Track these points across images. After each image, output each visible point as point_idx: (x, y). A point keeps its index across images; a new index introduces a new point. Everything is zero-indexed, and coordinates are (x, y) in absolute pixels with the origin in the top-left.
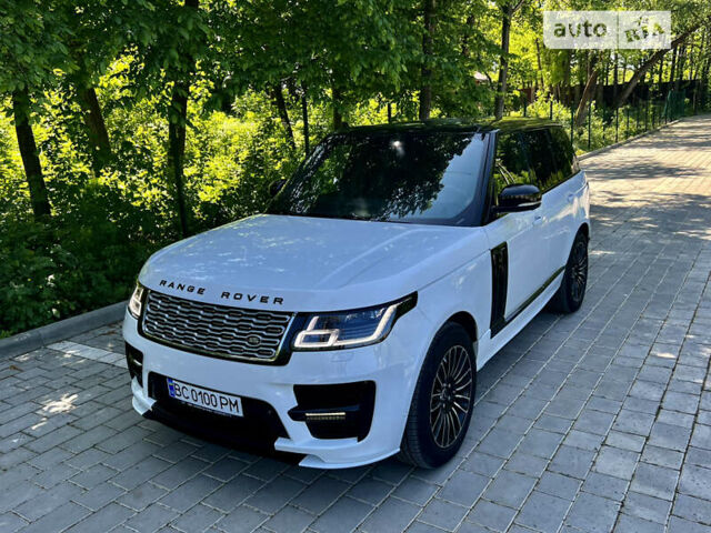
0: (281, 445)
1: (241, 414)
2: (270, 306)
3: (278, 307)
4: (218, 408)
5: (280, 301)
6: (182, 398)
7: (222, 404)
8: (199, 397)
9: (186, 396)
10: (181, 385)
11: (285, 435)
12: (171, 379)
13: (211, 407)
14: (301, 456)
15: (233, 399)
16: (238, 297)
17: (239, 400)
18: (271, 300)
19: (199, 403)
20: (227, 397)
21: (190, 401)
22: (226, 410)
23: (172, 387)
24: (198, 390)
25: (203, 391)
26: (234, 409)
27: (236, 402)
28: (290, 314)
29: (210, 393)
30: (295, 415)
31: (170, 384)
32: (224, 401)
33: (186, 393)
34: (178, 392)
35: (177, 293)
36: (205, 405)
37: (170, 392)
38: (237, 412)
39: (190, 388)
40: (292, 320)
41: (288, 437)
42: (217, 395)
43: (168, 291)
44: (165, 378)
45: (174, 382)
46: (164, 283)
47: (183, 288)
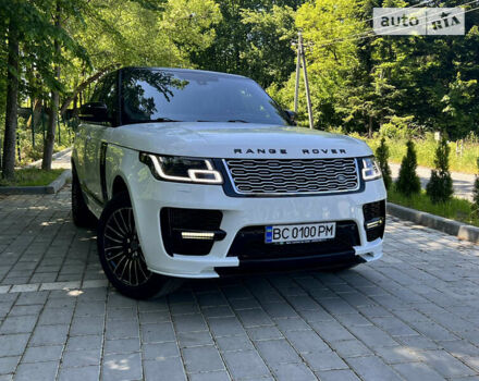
4: (316, 237)
6: (281, 240)
7: (320, 232)
8: (300, 233)
9: (288, 237)
10: (282, 228)
12: (270, 226)
13: (310, 238)
16: (315, 151)
17: (334, 225)
19: (300, 238)
20: (325, 225)
21: (291, 239)
22: (323, 236)
23: (270, 234)
24: (299, 227)
25: (304, 226)
26: (329, 233)
29: (310, 226)
31: (269, 231)
32: (322, 229)
33: (286, 234)
34: (277, 236)
35: (261, 156)
36: (304, 238)
37: (267, 238)
38: (331, 235)
39: (291, 228)
40: (356, 162)
41: (359, 244)
42: (317, 226)
43: (250, 156)
44: (262, 228)
45: (274, 227)
46: (240, 151)
47: (264, 152)
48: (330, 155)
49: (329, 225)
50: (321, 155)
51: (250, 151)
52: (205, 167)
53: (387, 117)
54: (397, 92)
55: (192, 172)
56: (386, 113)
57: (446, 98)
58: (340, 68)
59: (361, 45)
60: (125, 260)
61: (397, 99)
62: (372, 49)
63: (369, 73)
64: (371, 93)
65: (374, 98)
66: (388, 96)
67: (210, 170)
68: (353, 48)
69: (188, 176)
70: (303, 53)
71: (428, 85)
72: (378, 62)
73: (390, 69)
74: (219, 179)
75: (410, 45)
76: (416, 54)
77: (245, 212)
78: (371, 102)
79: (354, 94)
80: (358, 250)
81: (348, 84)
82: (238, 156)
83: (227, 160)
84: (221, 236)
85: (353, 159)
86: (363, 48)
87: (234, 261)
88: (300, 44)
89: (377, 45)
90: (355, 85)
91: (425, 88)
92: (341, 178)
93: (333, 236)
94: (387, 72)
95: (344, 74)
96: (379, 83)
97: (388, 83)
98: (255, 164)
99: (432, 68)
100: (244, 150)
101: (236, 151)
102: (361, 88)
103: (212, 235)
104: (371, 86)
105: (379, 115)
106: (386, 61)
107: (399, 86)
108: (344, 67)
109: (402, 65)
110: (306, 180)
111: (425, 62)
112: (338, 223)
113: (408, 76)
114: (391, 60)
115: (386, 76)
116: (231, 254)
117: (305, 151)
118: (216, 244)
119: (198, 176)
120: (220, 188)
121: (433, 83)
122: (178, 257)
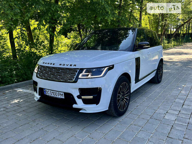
0: (75, 106)
1: (64, 98)
2: (73, 67)
3: (75, 67)
5: (75, 65)
6: (48, 94)
7: (58, 95)
11: (76, 103)
12: (45, 89)
13: (55, 96)
14: (81, 109)
15: (62, 93)
16: (64, 65)
17: (63, 93)
18: (73, 66)
19: (52, 95)
20: (60, 93)
21: (50, 95)
22: (60, 97)
25: (53, 92)
26: (62, 96)
27: (62, 94)
28: (78, 69)
29: (55, 92)
30: (79, 97)
35: (48, 65)
37: (44, 93)
39: (50, 91)
44: (43, 89)
45: (46, 90)
46: (44, 63)
48: (69, 67)
50: (65, 67)
82: (43, 65)
83: (40, 66)
110: (55, 75)
120: (36, 74)
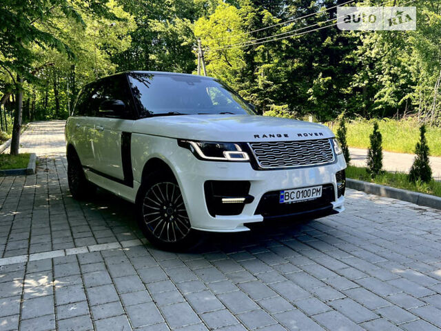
4: (311, 197)
6: (290, 200)
7: (313, 193)
8: (301, 195)
9: (294, 198)
10: (290, 192)
12: (283, 191)
13: (307, 198)
16: (306, 135)
17: (321, 187)
19: (301, 199)
20: (316, 188)
21: (295, 199)
22: (315, 196)
23: (282, 196)
24: (301, 190)
25: (304, 189)
27: (320, 189)
29: (307, 189)
31: (282, 194)
32: (314, 191)
33: (294, 195)
34: (287, 198)
35: (272, 139)
36: (304, 198)
37: (281, 200)
38: (319, 195)
39: (296, 191)
40: (330, 142)
41: (334, 200)
42: (311, 189)
43: (265, 140)
44: (278, 192)
45: (285, 191)
46: (258, 136)
47: (274, 136)
48: (314, 137)
49: (318, 188)
50: (309, 138)
51: (264, 136)
52: (236, 150)
53: (268, 106)
54: (275, 86)
55: (227, 154)
56: (267, 102)
57: (310, 90)
58: (231, 68)
59: (247, 51)
60: (163, 223)
61: (274, 92)
62: (255, 53)
63: (253, 71)
64: (256, 87)
65: (258, 90)
66: (268, 90)
67: (239, 151)
68: (241, 52)
69: (223, 156)
70: (203, 56)
71: (297, 81)
72: (260, 64)
73: (269, 69)
74: (247, 157)
75: (282, 51)
76: (287, 58)
77: (266, 181)
78: (256, 94)
79: (242, 88)
80: (335, 204)
81: (239, 81)
82: (257, 140)
83: (250, 143)
84: (250, 199)
85: (327, 139)
86: (248, 53)
87: (260, 218)
88: (200, 49)
89: (258, 51)
90: (243, 81)
91: (295, 83)
92: (324, 154)
93: (320, 196)
94: (266, 72)
95: (235, 73)
96: (261, 80)
97: (268, 79)
98: (269, 146)
99: (299, 68)
100: (261, 136)
101: (255, 136)
102: (248, 83)
103: (243, 199)
104: (256, 82)
105: (262, 104)
106: (266, 63)
107: (276, 81)
108: (235, 67)
109: (277, 66)
110: (303, 156)
111: (293, 63)
112: (324, 186)
113: (283, 74)
114: (269, 62)
115: (266, 75)
116: (256, 213)
117: (299, 135)
118: (247, 206)
119: (232, 156)
120: (249, 164)
121: (300, 80)
122: (218, 217)
